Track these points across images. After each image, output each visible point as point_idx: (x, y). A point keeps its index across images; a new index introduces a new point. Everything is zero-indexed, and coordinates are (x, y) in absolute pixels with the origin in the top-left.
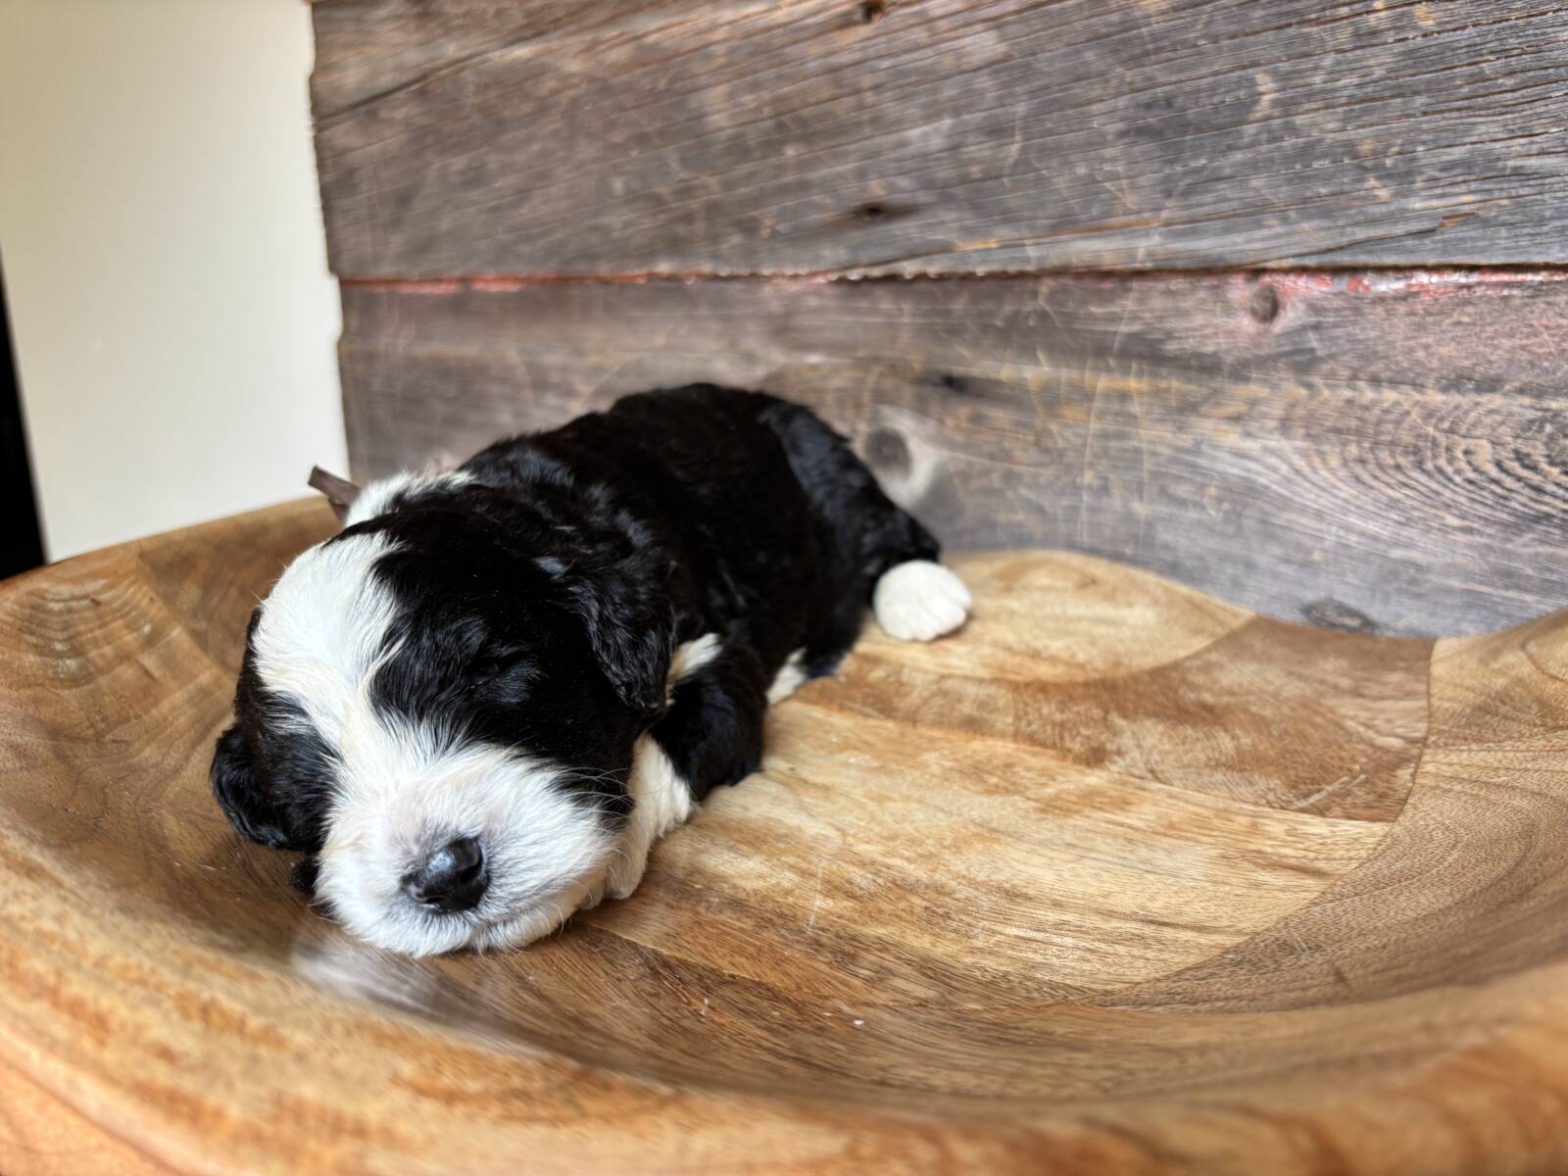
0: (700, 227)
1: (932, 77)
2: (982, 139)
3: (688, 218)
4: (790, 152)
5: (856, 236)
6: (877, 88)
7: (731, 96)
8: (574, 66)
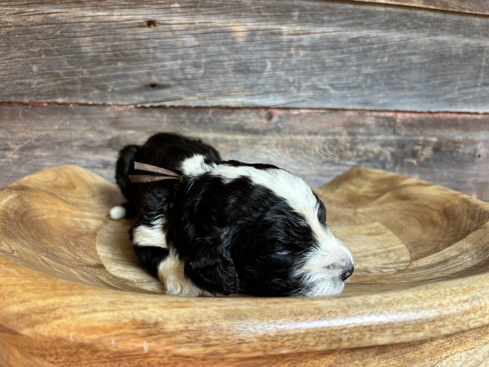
1: (174, 47)
2: (191, 67)
4: (120, 64)
5: (147, 93)
6: (154, 48)
7: (92, 42)
8: (8, 19)
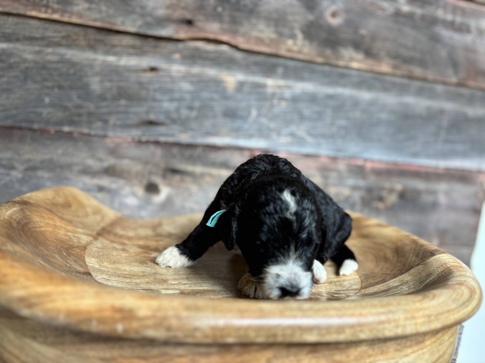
0: (85, 118)
2: (186, 110)
3: (79, 115)
4: (123, 102)
5: (144, 128)
7: (102, 82)
8: (30, 57)
